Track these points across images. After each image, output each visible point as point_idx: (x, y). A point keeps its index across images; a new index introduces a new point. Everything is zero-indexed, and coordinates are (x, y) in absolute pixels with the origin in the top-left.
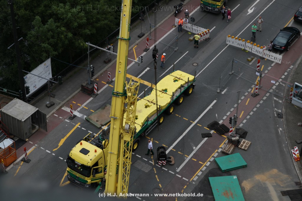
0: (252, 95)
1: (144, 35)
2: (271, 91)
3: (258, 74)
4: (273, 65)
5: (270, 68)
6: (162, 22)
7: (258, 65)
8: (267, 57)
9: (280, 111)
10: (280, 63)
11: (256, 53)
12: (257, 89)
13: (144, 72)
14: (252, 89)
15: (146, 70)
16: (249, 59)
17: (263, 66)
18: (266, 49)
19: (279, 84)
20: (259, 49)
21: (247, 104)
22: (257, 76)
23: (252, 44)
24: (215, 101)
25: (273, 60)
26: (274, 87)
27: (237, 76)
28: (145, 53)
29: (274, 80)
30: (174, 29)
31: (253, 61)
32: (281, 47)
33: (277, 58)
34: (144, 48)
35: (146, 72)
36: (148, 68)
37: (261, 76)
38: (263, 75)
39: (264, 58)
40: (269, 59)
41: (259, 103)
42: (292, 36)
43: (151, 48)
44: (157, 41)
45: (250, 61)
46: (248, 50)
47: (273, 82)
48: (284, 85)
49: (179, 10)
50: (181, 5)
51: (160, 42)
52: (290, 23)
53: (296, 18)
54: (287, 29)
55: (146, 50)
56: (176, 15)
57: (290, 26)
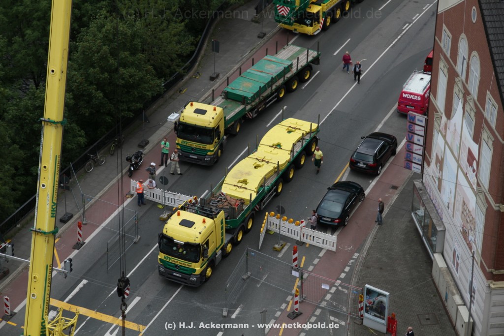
0: (289, 316)
1: (71, 217)
2: (324, 304)
3: (295, 274)
4: (321, 255)
5: (316, 261)
6: (106, 189)
7: (294, 257)
8: (309, 241)
10: (334, 249)
11: (289, 235)
12: (296, 303)
13: (77, 290)
14: (288, 303)
15: (81, 285)
16: (277, 246)
17: (304, 258)
18: (307, 226)
19: (337, 290)
20: (293, 227)
21: (281, 334)
22: (295, 278)
23: (280, 218)
24: (220, 334)
25: (320, 245)
26: (328, 297)
27: (258, 282)
28: (76, 251)
29: (326, 282)
30: (129, 200)
31: (284, 251)
32: (333, 220)
33: (328, 240)
34: (74, 242)
35: (81, 289)
36: (84, 282)
37: (301, 278)
38: (305, 276)
39: (303, 243)
40: (314, 243)
41: (303, 331)
42: (350, 198)
43: (87, 241)
44: (98, 227)
45: (279, 251)
46: (273, 229)
47: (325, 287)
48: (346, 291)
49: (136, 163)
50: (138, 156)
51: (104, 229)
52: (344, 175)
53: (353, 164)
54: (340, 186)
55: (78, 246)
56: (131, 174)
57: (344, 180)
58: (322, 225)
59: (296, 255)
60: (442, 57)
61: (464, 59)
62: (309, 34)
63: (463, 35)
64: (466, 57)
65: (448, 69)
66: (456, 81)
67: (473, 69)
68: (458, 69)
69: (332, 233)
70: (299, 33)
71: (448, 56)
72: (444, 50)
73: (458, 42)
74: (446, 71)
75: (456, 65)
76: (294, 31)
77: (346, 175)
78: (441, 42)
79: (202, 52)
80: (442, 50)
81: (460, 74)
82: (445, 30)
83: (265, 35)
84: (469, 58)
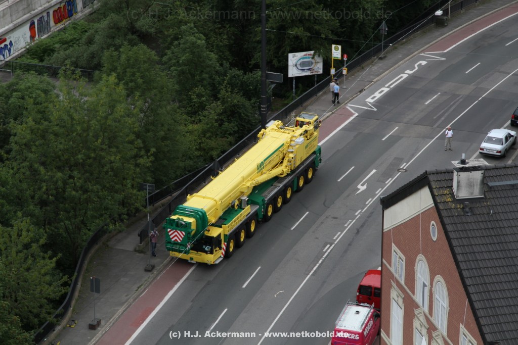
60: (394, 284)
61: (424, 285)
62: (209, 263)
63: (421, 257)
64: (428, 283)
65: (404, 299)
66: (416, 313)
67: (438, 298)
68: (418, 298)
70: (197, 262)
71: (403, 282)
72: (397, 276)
73: (414, 265)
74: (400, 301)
75: (414, 293)
76: (190, 261)
78: (390, 266)
79: (77, 294)
80: (393, 275)
81: (420, 304)
82: (395, 251)
83: (153, 267)
84: (431, 284)
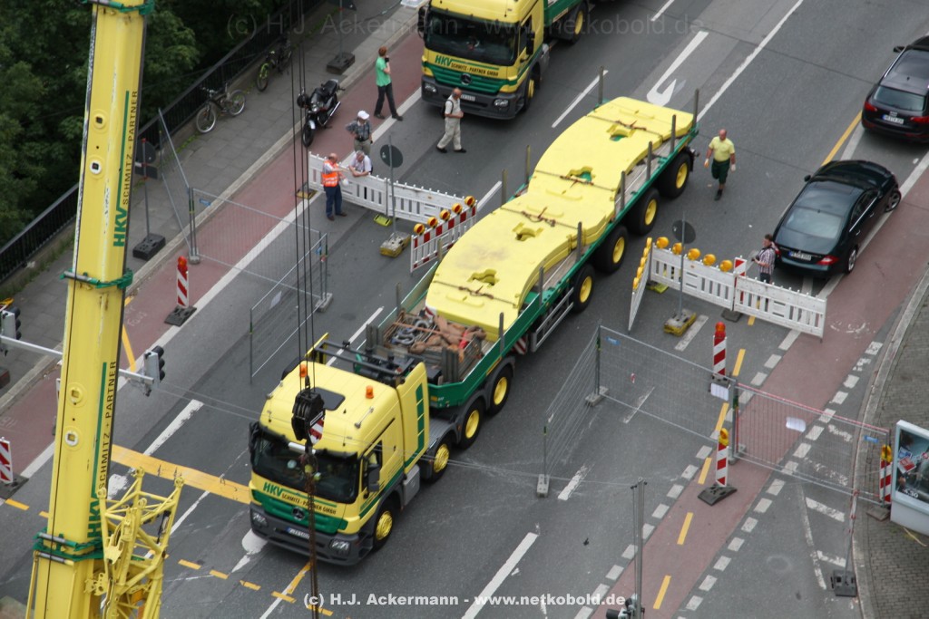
0: (702, 496)
1: (161, 244)
2: (790, 468)
3: (720, 392)
4: (786, 345)
5: (773, 361)
6: (247, 175)
7: (717, 349)
8: (754, 311)
9: (841, 563)
10: (818, 331)
11: (704, 295)
12: (721, 464)
13: (175, 425)
14: (700, 464)
15: (185, 414)
16: (673, 323)
17: (742, 353)
18: (750, 273)
19: (826, 433)
20: (714, 274)
21: (681, 541)
22: (720, 402)
23: (683, 253)
24: (530, 539)
25: (784, 321)
26: (803, 450)
27: (625, 411)
28: (174, 331)
29: (798, 414)
30: (304, 204)
31: (691, 334)
32: (817, 259)
33: (803, 309)
34: (169, 307)
35: (186, 423)
36: (194, 405)
37: (735, 402)
38: (745, 397)
39: (741, 316)
40: (768, 316)
41: (737, 532)
42: (861, 203)
43: (200, 305)
44: (226, 270)
45: (677, 335)
46: (665, 280)
47: (796, 425)
48: (848, 437)
49: (323, 112)
50: (328, 93)
51: (242, 275)
52: (849, 144)
53: (872, 117)
54: (837, 172)
55: (179, 316)
56: (308, 139)
57: (847, 156)
58: (789, 271)
59: (722, 346)
69: (815, 292)
77: (854, 143)
